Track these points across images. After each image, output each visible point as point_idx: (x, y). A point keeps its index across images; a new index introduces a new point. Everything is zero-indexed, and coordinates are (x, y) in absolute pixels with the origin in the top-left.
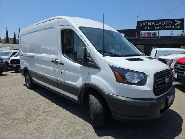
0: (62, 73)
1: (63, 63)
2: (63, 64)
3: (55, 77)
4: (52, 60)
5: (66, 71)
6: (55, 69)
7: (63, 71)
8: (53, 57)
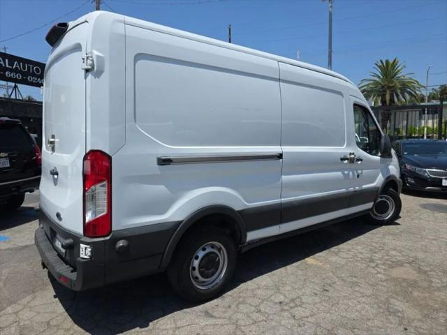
0: (358, 176)
1: (361, 158)
2: (361, 160)
3: (344, 190)
4: (342, 157)
5: (364, 171)
6: (346, 172)
7: (360, 172)
8: (344, 150)
